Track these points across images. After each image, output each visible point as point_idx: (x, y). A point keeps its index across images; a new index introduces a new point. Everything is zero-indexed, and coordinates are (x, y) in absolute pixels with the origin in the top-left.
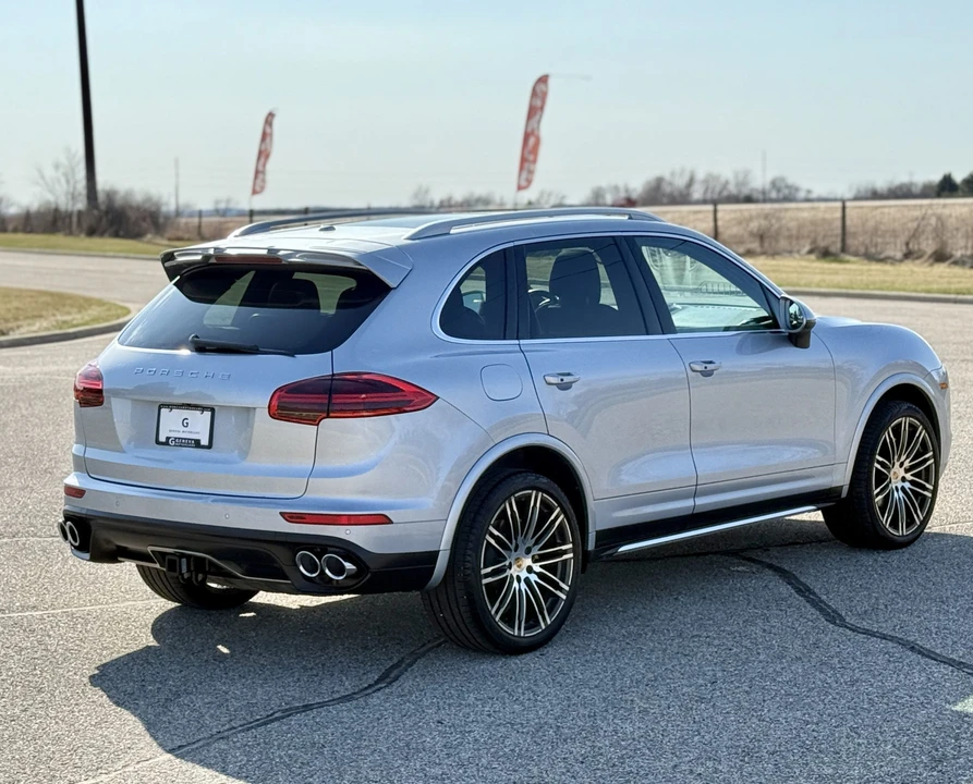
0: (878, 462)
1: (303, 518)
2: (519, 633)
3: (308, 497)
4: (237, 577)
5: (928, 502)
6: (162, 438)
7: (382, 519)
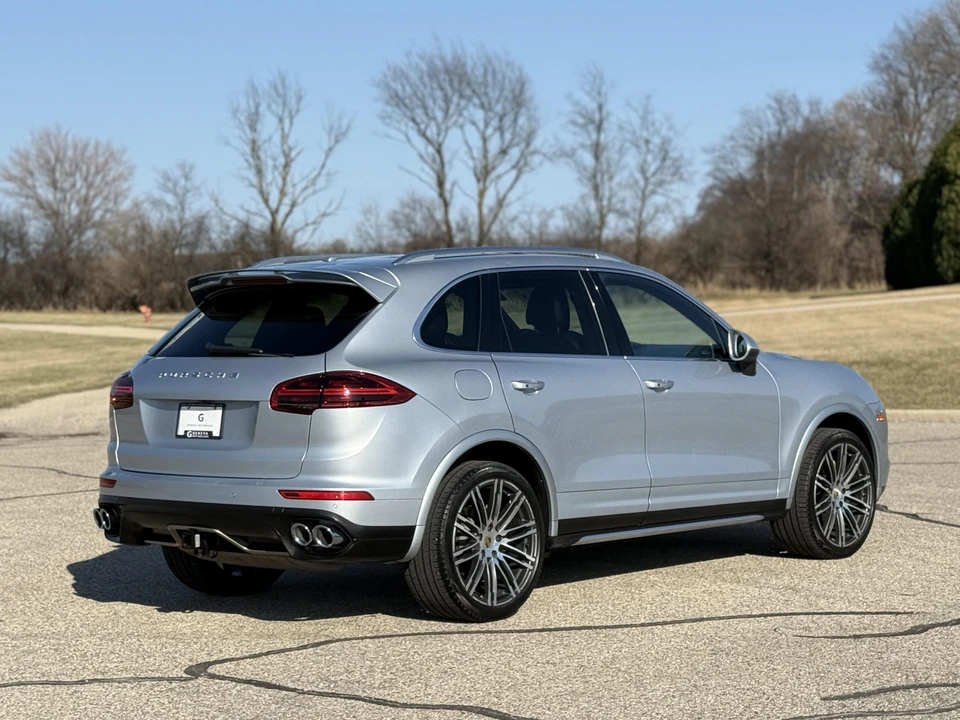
0: (819, 480)
1: (297, 495)
2: (492, 603)
3: (302, 477)
4: (243, 551)
5: (866, 520)
6: (181, 432)
7: (365, 496)
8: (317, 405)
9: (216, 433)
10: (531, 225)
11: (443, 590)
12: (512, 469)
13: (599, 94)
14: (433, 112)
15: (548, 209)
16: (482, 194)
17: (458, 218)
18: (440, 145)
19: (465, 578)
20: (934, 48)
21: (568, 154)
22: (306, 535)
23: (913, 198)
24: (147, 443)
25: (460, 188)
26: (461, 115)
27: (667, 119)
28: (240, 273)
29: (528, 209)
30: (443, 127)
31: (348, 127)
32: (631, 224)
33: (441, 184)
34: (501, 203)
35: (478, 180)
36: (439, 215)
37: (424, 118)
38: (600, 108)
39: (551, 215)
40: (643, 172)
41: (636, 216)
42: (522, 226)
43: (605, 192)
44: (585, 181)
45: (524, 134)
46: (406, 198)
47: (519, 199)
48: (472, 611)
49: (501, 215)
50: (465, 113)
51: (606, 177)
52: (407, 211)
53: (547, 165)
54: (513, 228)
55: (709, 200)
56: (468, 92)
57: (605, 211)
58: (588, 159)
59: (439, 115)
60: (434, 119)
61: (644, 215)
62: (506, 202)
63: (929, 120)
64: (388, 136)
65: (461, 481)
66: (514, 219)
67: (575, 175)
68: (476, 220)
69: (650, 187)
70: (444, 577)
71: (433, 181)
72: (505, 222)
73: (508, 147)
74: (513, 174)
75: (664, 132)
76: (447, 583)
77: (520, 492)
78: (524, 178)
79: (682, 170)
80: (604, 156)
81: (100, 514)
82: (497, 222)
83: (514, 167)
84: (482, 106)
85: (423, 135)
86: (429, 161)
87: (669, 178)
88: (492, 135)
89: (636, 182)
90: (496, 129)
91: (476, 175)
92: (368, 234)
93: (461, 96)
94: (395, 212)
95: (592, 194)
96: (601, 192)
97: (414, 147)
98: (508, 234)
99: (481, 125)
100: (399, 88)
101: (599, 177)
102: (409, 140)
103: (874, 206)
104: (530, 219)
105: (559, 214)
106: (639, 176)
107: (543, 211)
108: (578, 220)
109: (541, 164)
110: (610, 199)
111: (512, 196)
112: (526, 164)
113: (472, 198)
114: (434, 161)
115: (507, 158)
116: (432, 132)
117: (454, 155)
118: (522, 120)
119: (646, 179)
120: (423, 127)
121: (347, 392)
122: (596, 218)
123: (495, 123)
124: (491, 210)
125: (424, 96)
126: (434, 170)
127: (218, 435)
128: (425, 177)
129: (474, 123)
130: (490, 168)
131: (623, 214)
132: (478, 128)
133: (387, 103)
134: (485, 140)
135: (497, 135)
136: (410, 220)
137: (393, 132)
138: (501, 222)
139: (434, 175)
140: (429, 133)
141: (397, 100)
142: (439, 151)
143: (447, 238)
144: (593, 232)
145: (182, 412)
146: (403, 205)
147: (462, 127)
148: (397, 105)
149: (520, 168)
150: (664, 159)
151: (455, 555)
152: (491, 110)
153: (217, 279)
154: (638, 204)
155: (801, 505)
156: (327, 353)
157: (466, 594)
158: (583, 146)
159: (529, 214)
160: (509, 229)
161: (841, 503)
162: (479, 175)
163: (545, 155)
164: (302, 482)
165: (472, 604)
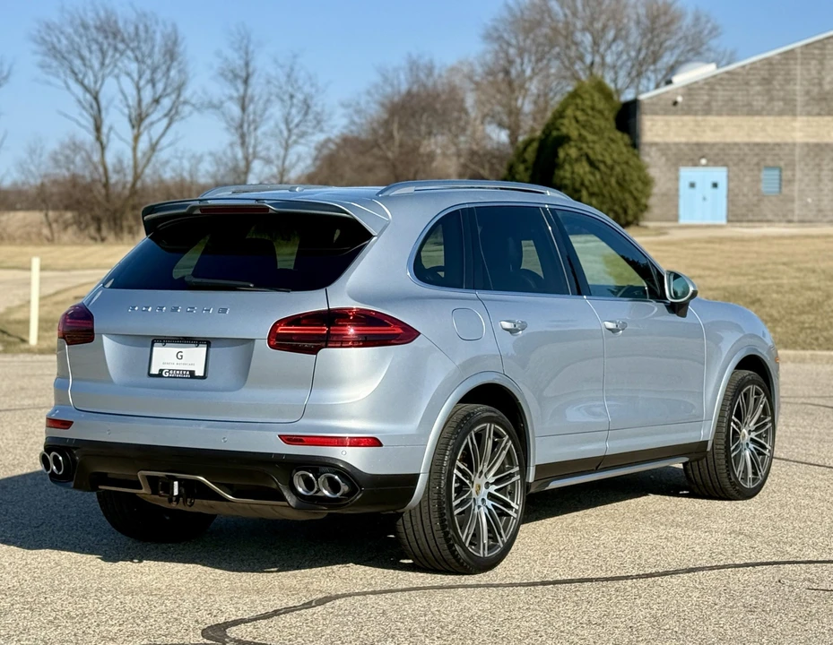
1: (301, 441)
2: (484, 554)
3: (304, 422)
4: (227, 500)
5: (767, 460)
6: (155, 371)
7: (375, 442)
8: (324, 344)
9: (199, 372)
10: (183, 169)
11: (441, 541)
12: (500, 413)
13: (247, 53)
14: (90, 61)
15: (198, 154)
16: (136, 138)
17: (115, 161)
18: (97, 93)
19: (462, 527)
20: (539, 24)
21: (215, 107)
22: (309, 484)
23: (530, 155)
24: (111, 381)
25: (117, 134)
26: (116, 66)
27: (310, 78)
28: (209, 201)
29: (179, 155)
30: (100, 75)
31: (9, 73)
32: (275, 170)
33: (98, 129)
34: (153, 148)
35: (133, 127)
36: (96, 158)
37: (82, 68)
38: (247, 64)
39: (200, 159)
40: (287, 122)
41: (280, 163)
42: (174, 170)
43: (251, 141)
44: (233, 131)
45: (175, 85)
46: (67, 140)
47: (170, 144)
48: (468, 564)
49: (153, 159)
50: (120, 64)
51: (252, 127)
52: (68, 152)
53: (196, 114)
54: (165, 172)
55: (325, 152)
56: (121, 46)
57: (250, 158)
58: (235, 110)
59: (96, 65)
60: (91, 67)
61: (287, 163)
62: (159, 147)
63: (534, 87)
64: (49, 83)
65: (458, 425)
66: (167, 162)
67: (223, 125)
68: (131, 163)
69: (294, 138)
70: (443, 527)
71: (91, 125)
72: (158, 165)
73: (160, 97)
74: (165, 122)
75: (307, 89)
76: (446, 534)
77: (507, 437)
78: (175, 126)
79: (323, 124)
80: (251, 108)
81: (50, 458)
82: (151, 165)
83: (166, 115)
84: (136, 59)
85: (82, 84)
86: (87, 106)
87: (310, 130)
88: (145, 86)
89: (281, 132)
90: (148, 82)
91: (130, 120)
92: (30, 171)
93: (116, 49)
94: (56, 153)
95: (239, 141)
96: (247, 140)
97: (73, 94)
98: (160, 176)
99: (135, 76)
100: (55, 40)
101: (245, 126)
102: (68, 88)
103: (489, 161)
104: (181, 163)
105: (208, 159)
106: (283, 127)
107: (193, 156)
108: (226, 165)
109: (191, 113)
110: (255, 147)
111: (164, 142)
112: (177, 113)
113: (128, 143)
114: (91, 107)
115: (159, 107)
116: (89, 81)
117: (111, 101)
118: (173, 73)
119: (290, 131)
120: (80, 76)
121: (351, 331)
122: (242, 164)
123: (147, 75)
124: (144, 154)
125: (79, 47)
126: (91, 115)
127: (202, 374)
128: (83, 122)
129: (129, 74)
130: (143, 115)
131: (268, 161)
132: (132, 79)
133: (45, 54)
134: (139, 90)
135: (149, 86)
136: (69, 160)
137: (52, 79)
138: (154, 166)
139: (91, 120)
140: (86, 82)
141: (54, 51)
142: (96, 98)
143: (104, 180)
144: (239, 177)
145: (154, 348)
146: (63, 146)
147: (117, 77)
148: (55, 57)
149: (172, 116)
150: (306, 114)
151: (454, 504)
152: (143, 62)
153: (184, 207)
154: (282, 152)
155: (718, 447)
156: (328, 288)
157: (462, 545)
158: (231, 98)
159: (181, 159)
160: (161, 172)
161: (747, 444)
162: (134, 122)
163: (193, 105)
164: (306, 426)
165: (468, 556)
